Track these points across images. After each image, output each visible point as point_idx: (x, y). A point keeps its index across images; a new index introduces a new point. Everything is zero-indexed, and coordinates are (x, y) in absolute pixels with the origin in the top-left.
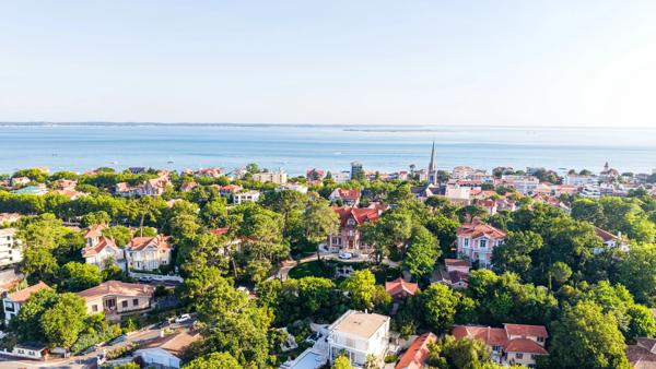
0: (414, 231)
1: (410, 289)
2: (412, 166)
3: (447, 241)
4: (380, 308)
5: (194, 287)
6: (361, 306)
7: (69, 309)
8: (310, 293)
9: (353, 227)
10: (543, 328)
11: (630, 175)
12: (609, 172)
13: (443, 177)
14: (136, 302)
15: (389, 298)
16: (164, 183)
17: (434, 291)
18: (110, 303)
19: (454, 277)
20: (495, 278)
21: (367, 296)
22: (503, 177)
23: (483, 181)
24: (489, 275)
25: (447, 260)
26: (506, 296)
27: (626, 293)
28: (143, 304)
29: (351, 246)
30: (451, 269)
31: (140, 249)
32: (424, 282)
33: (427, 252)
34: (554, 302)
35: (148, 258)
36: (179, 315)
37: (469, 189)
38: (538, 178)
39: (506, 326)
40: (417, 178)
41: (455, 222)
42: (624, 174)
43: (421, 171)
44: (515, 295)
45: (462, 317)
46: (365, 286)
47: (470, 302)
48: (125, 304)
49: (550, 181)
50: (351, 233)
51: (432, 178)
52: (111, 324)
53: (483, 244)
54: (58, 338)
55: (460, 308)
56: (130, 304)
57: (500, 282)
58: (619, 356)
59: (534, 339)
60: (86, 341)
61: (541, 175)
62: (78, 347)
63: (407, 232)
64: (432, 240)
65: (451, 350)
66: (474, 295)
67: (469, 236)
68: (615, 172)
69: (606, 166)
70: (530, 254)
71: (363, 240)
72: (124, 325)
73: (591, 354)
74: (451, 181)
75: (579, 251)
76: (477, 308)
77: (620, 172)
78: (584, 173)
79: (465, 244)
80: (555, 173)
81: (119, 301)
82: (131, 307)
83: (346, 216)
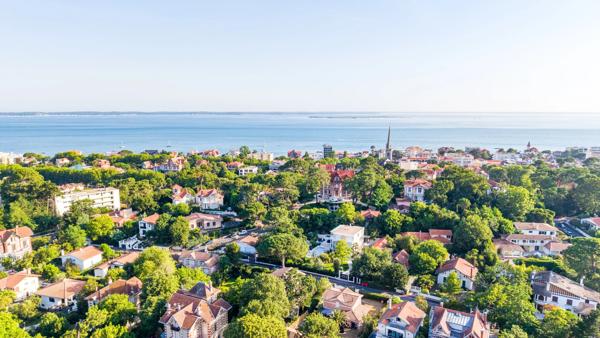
0: (377, 182)
1: (376, 214)
2: (372, 147)
3: (397, 190)
4: (358, 223)
5: (252, 212)
6: (347, 222)
7: (184, 224)
8: (318, 216)
9: (338, 182)
10: (450, 231)
11: (548, 152)
12: (531, 150)
13: (397, 155)
14: (214, 224)
15: (363, 218)
16: (183, 161)
17: (389, 214)
18: (199, 224)
19: (401, 207)
20: (425, 206)
21: (351, 217)
22: (446, 155)
23: (429, 158)
24: (422, 204)
25: (397, 199)
26: (431, 216)
27: (499, 213)
28: (218, 225)
29: (337, 194)
30: (399, 204)
31: (207, 196)
32: (383, 209)
33: (386, 194)
34: (457, 217)
35: (212, 201)
36: (240, 231)
37: (417, 163)
38: (474, 155)
39: (431, 231)
40: (377, 156)
41: (403, 179)
42: (544, 152)
43: (380, 151)
44: (435, 215)
45: (405, 228)
46: (349, 212)
47: (410, 219)
48: (208, 224)
49: (483, 157)
50: (337, 186)
51: (388, 154)
52: (204, 234)
53: (420, 191)
54: (179, 239)
55: (404, 222)
56: (211, 224)
57: (427, 209)
58: (487, 240)
59: (445, 237)
60: (193, 242)
61: (475, 153)
62: (189, 246)
63: (373, 183)
64: (388, 188)
65: (398, 241)
66: (413, 216)
67: (411, 186)
68: (536, 150)
69: (529, 145)
70: (447, 194)
71: (344, 189)
72: (211, 235)
73: (473, 240)
74: (404, 158)
75: (475, 191)
76: (414, 223)
77: (540, 150)
78: (510, 151)
79: (408, 191)
80: (488, 152)
81: (205, 222)
82: (211, 226)
83: (334, 175)
